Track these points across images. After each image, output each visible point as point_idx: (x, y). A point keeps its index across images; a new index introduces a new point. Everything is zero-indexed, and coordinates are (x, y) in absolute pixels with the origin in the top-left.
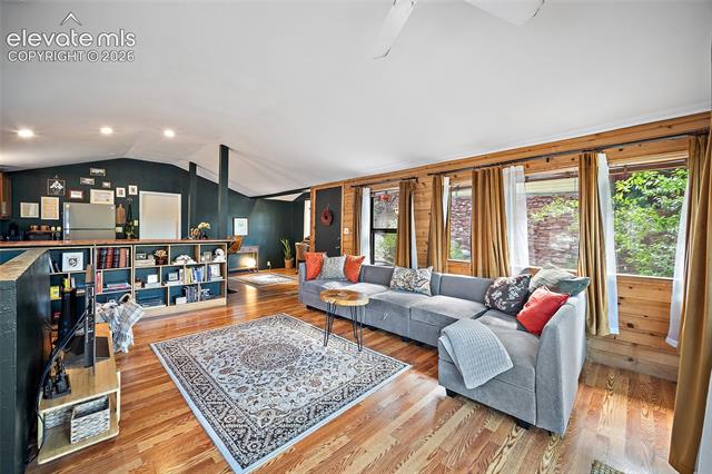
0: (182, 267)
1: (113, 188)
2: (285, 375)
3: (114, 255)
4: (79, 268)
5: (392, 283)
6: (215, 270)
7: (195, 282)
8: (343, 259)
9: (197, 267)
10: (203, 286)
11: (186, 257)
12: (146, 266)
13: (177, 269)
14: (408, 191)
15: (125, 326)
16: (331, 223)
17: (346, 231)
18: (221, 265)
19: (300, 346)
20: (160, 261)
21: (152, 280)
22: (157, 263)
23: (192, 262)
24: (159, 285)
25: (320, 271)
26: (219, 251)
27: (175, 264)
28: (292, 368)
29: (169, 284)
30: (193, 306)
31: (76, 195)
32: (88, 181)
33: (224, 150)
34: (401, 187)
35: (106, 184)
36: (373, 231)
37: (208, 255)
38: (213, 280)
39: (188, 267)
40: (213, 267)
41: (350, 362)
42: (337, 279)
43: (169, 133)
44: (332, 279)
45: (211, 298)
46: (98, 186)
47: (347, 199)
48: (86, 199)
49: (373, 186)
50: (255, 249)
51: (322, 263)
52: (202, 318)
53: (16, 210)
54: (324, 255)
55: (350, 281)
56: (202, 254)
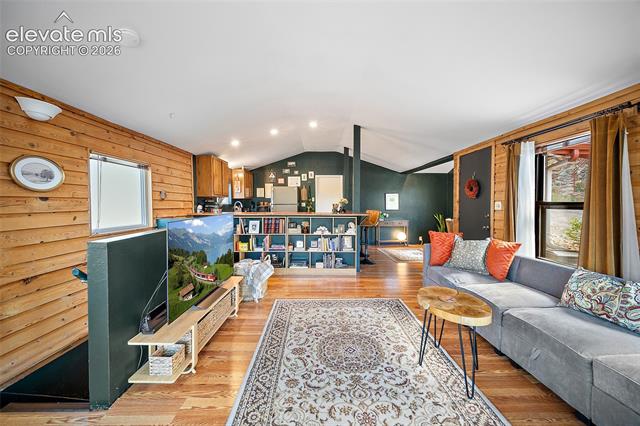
0: (320, 236)
1: (300, 175)
2: (343, 387)
3: (275, 224)
4: (257, 232)
5: (565, 296)
6: (348, 242)
7: (330, 250)
8: (484, 244)
9: (332, 237)
10: (337, 255)
11: (323, 228)
12: (295, 233)
13: (317, 238)
14: (611, 133)
15: (256, 281)
16: (477, 196)
17: (498, 206)
18: (353, 237)
19: (388, 350)
20: (305, 230)
21: (300, 244)
22: (303, 232)
23: (327, 233)
24: (303, 250)
25: (450, 256)
26: (351, 224)
27: (315, 233)
28: (357, 380)
29: (310, 250)
30: (328, 271)
31: (281, 181)
32: (287, 171)
33: (357, 129)
34: (594, 128)
35: (296, 172)
36: (541, 206)
37: (342, 228)
38: (344, 250)
39: (325, 237)
40: (346, 239)
41: (441, 410)
42: (472, 271)
43: (313, 125)
44: (465, 270)
45: (345, 267)
46: (292, 174)
47: (498, 162)
48: (286, 184)
49: (540, 138)
50: (405, 223)
51: (452, 247)
52: (335, 284)
53: (255, 192)
54: (458, 238)
55: (492, 277)
56: (336, 226)
